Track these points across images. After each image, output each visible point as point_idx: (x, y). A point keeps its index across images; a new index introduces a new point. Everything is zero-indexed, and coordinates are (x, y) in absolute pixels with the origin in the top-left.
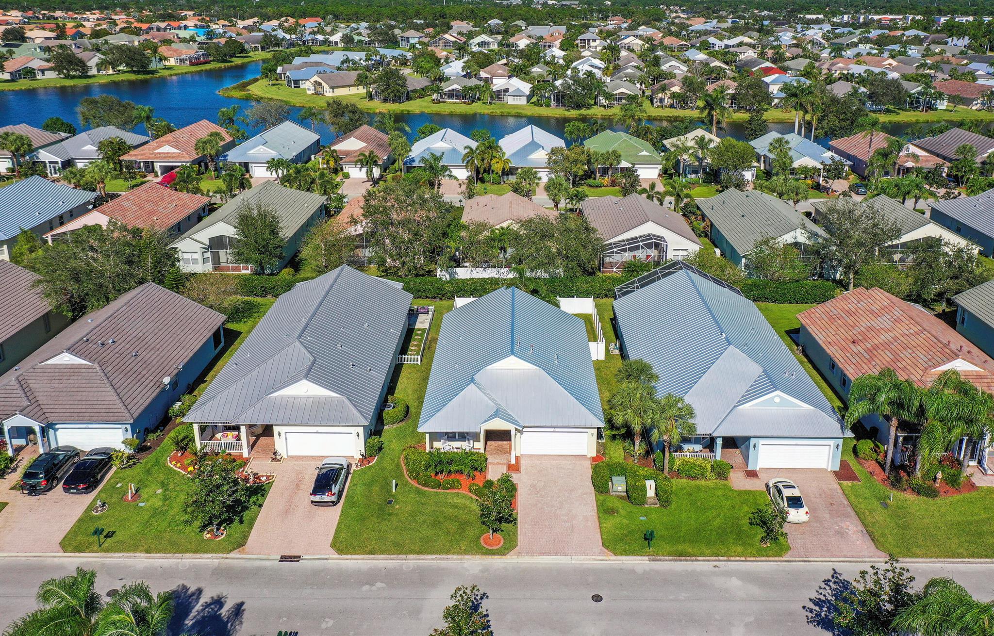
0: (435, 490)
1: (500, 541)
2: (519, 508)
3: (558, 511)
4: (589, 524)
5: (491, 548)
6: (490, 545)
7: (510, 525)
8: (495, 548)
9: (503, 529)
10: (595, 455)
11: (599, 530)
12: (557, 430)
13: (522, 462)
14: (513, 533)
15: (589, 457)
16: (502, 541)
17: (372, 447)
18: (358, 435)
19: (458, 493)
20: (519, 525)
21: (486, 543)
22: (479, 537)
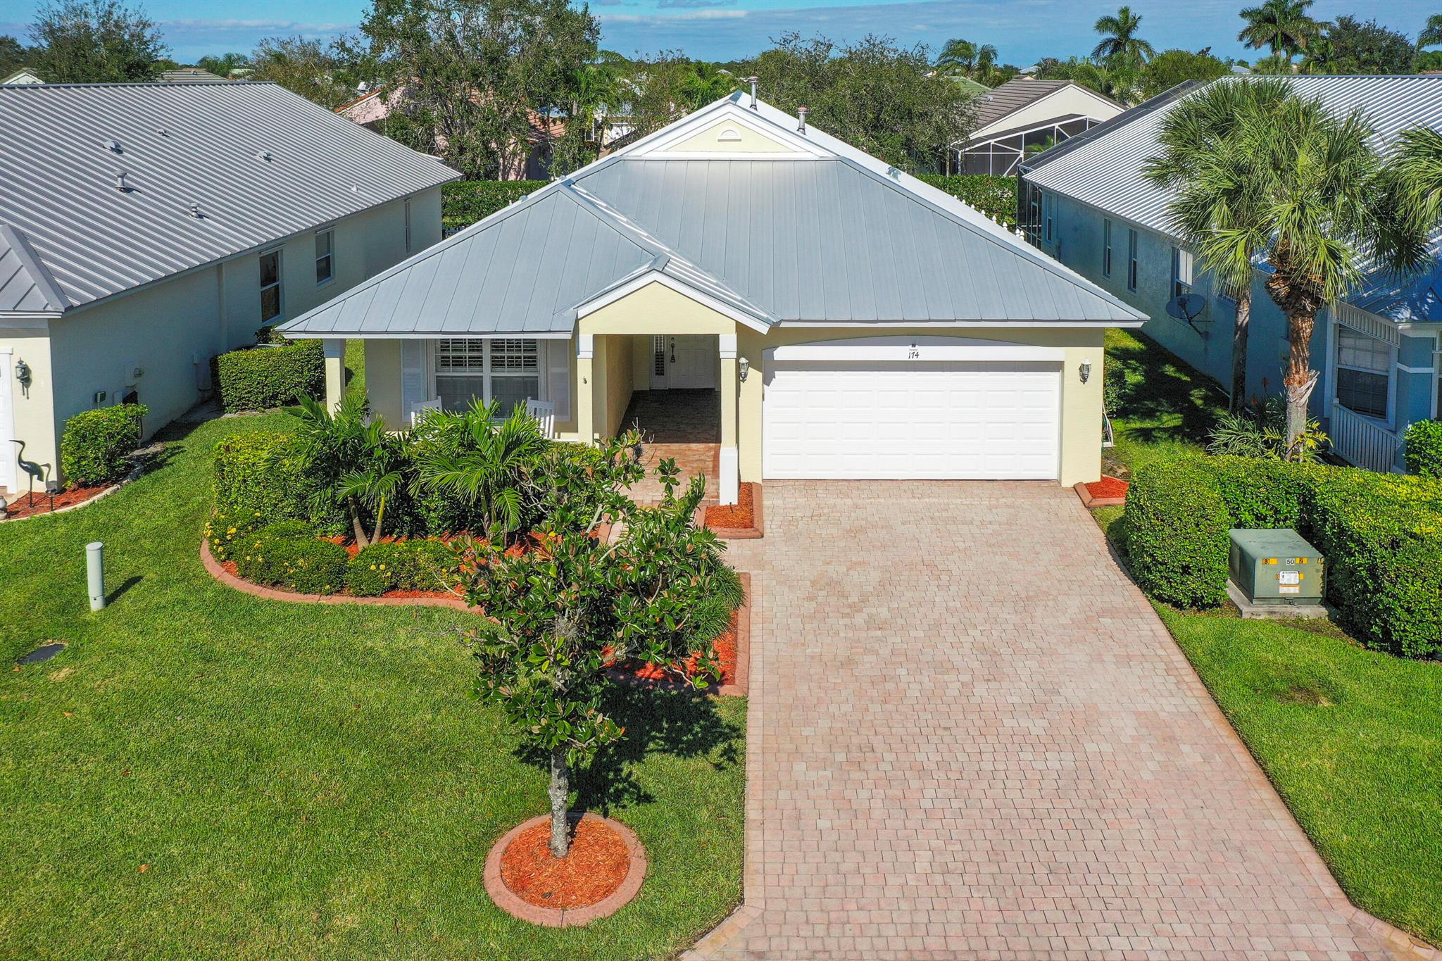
0: (312, 599)
1: (621, 865)
2: (756, 677)
3: (980, 690)
4: (1190, 756)
5: (548, 917)
6: (546, 899)
7: (698, 763)
8: (581, 916)
9: (649, 786)
10: (1096, 477)
11: (1267, 794)
12: (928, 353)
13: (771, 506)
14: (718, 814)
15: (1068, 483)
16: (638, 867)
17: (84, 437)
18: (25, 377)
19: (428, 614)
20: (753, 768)
21: (520, 885)
22: (481, 845)
